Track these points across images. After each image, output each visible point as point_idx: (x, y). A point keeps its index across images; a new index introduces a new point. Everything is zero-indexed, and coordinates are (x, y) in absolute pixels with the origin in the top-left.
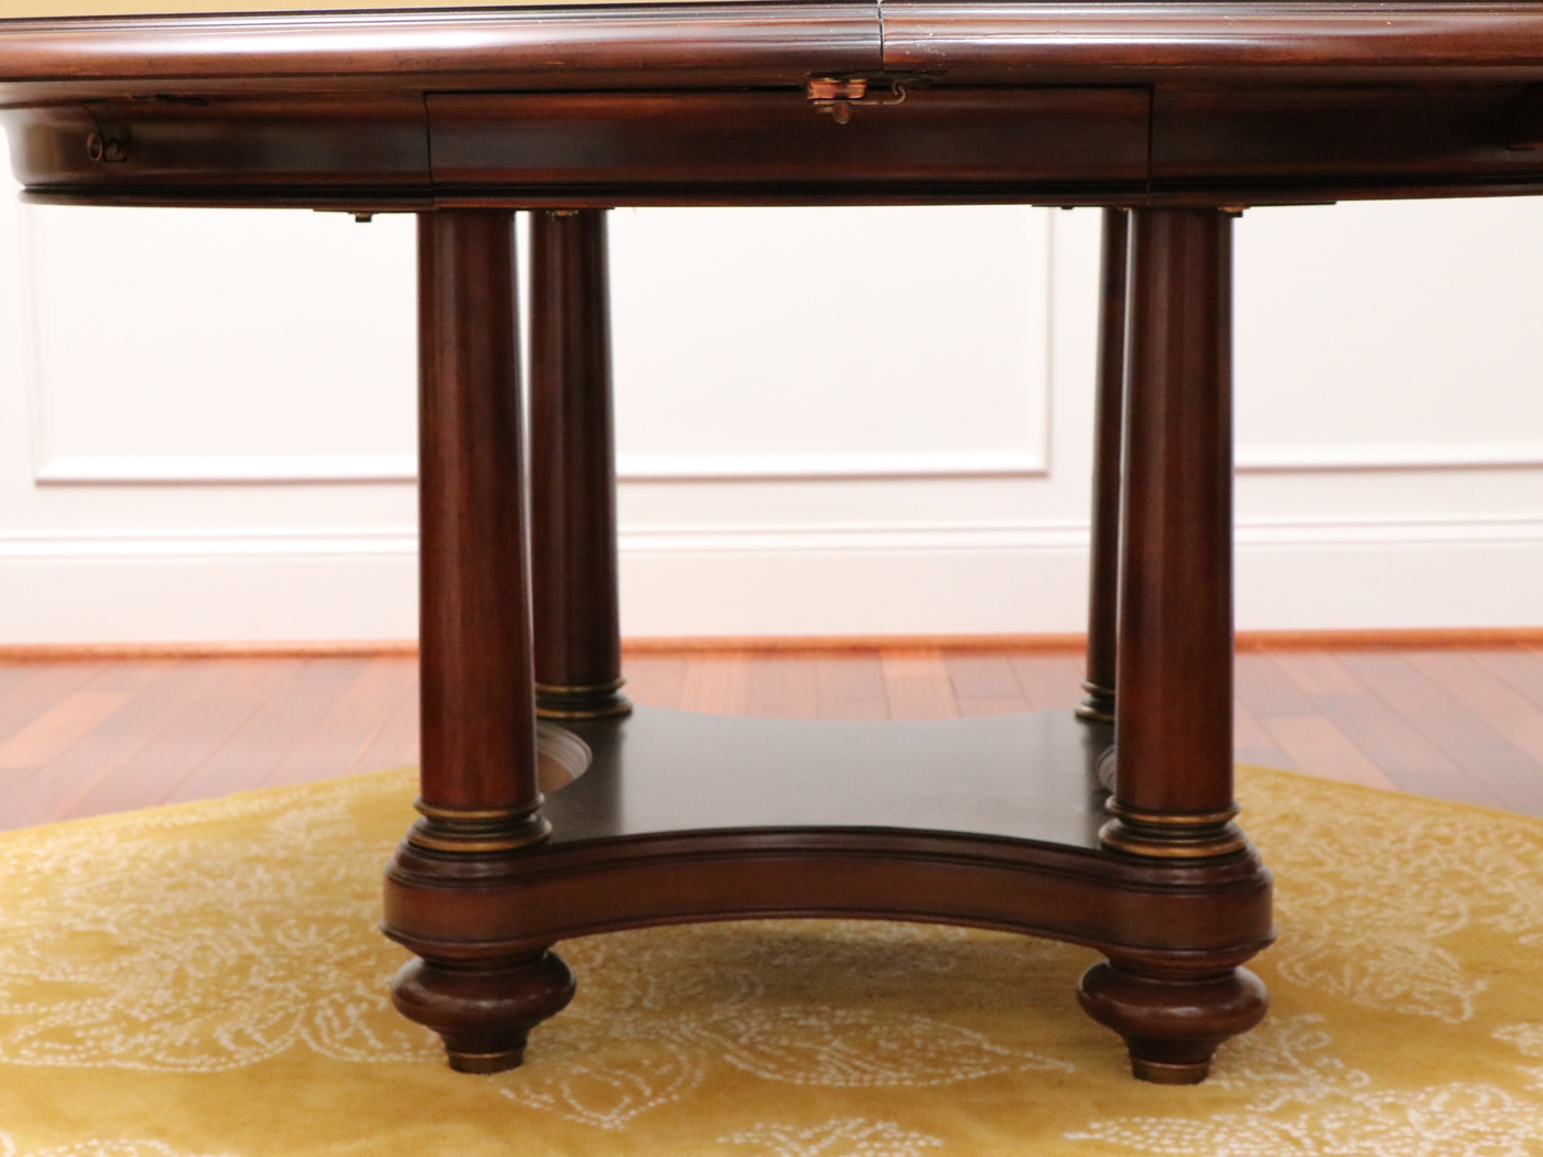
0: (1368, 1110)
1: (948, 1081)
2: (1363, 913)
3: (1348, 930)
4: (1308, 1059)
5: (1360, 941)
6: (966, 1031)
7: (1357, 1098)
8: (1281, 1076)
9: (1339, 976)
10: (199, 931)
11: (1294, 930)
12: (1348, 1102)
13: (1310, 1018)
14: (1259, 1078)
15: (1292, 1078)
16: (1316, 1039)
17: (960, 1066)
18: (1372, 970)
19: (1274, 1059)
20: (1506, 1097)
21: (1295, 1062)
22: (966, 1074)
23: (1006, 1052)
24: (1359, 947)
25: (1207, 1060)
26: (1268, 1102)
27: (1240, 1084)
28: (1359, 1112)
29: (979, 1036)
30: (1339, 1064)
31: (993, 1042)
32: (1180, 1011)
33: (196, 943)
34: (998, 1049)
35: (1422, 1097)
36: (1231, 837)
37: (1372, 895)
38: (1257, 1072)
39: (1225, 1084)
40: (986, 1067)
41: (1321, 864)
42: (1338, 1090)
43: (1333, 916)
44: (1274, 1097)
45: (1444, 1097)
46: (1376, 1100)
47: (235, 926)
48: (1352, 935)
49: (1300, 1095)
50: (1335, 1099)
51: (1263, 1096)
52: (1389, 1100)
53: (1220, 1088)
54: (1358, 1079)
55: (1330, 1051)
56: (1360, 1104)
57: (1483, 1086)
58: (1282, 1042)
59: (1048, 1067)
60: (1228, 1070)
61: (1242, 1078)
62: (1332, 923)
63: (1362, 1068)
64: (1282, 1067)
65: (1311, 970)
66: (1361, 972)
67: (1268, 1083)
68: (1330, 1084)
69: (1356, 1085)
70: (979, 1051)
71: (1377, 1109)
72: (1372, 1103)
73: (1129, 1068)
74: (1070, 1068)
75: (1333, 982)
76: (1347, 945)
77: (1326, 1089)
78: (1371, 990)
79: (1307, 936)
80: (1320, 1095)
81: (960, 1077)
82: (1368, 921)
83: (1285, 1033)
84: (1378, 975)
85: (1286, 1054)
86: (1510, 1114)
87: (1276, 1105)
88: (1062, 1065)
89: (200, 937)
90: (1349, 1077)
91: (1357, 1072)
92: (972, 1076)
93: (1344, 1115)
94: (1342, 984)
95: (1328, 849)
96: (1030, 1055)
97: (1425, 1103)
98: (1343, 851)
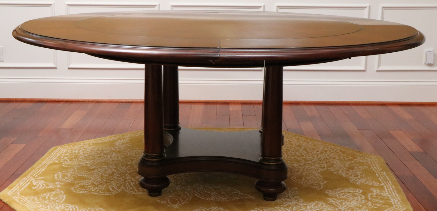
0: (301, 206)
1: (232, 200)
2: (308, 167)
3: (305, 170)
4: (293, 197)
5: (307, 173)
6: (236, 190)
7: (300, 204)
8: (288, 200)
9: (302, 180)
10: (104, 166)
11: (296, 170)
12: (298, 205)
13: (295, 188)
14: (284, 200)
15: (290, 200)
16: (295, 192)
17: (234, 197)
18: (308, 178)
19: (288, 197)
20: (324, 204)
21: (291, 197)
22: (236, 198)
23: (243, 194)
24: (306, 174)
25: (276, 197)
26: (285, 205)
27: (281, 201)
28: (299, 207)
29: (239, 191)
30: (298, 197)
31: (241, 193)
32: (271, 190)
33: (104, 169)
34: (241, 194)
35: (310, 204)
36: (282, 160)
37: (311, 163)
38: (284, 199)
39: (279, 201)
40: (239, 197)
41: (303, 156)
42: (297, 203)
43: (303, 167)
44: (286, 204)
45: (314, 204)
46: (303, 204)
47: (111, 166)
48: (306, 171)
49: (290, 203)
50: (296, 204)
51: (284, 204)
52: (305, 204)
53: (277, 202)
54: (301, 200)
55: (297, 195)
56: (300, 205)
57: (321, 202)
58: (290, 193)
59: (250, 197)
60: (280, 198)
61: (282, 200)
62: (302, 169)
63: (302, 198)
64: (289, 198)
65: (297, 179)
66: (306, 179)
67: (286, 201)
68: (296, 201)
69: (300, 202)
70: (238, 194)
71: (303, 206)
72: (302, 205)
73: (263, 198)
74: (253, 198)
75: (300, 181)
76: (304, 173)
77: (295, 202)
78: (306, 183)
79: (298, 172)
80: (294, 203)
81: (234, 199)
82: (309, 169)
83: (290, 191)
84: (309, 180)
85: (290, 195)
86: (324, 207)
87: (286, 205)
88: (252, 197)
89: (105, 167)
90: (299, 200)
91: (301, 199)
92: (237, 199)
93: (297, 207)
94: (302, 182)
95: (305, 153)
96: (247, 195)
97: (311, 205)
98: (308, 154)
